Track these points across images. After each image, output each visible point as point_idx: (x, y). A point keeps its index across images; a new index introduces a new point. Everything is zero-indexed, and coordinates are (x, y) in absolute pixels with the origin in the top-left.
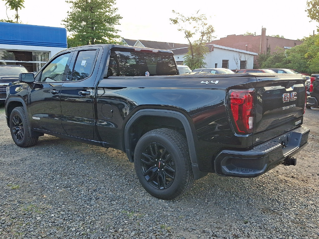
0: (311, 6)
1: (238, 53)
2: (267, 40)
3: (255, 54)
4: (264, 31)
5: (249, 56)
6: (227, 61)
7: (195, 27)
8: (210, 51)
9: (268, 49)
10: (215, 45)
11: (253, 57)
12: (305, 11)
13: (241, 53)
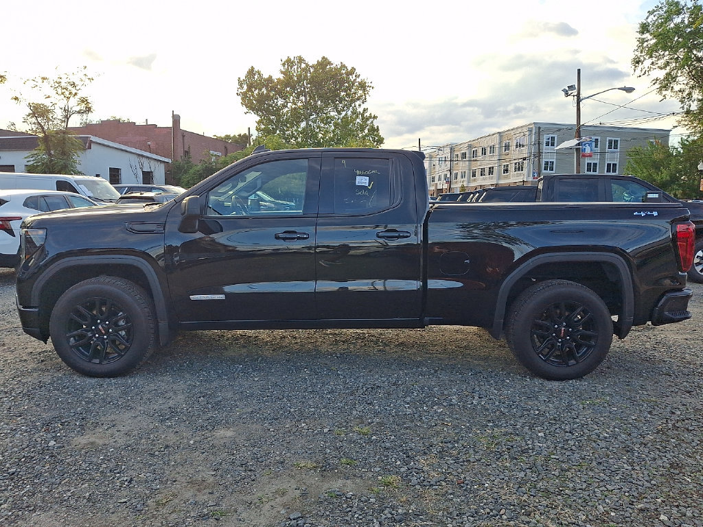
0: (245, 87)
1: (135, 156)
2: (184, 136)
3: (166, 160)
4: (176, 119)
5: (156, 162)
6: (118, 170)
7: (49, 97)
8: (84, 149)
9: (187, 153)
10: (93, 138)
11: (162, 166)
12: (237, 94)
13: (143, 156)
